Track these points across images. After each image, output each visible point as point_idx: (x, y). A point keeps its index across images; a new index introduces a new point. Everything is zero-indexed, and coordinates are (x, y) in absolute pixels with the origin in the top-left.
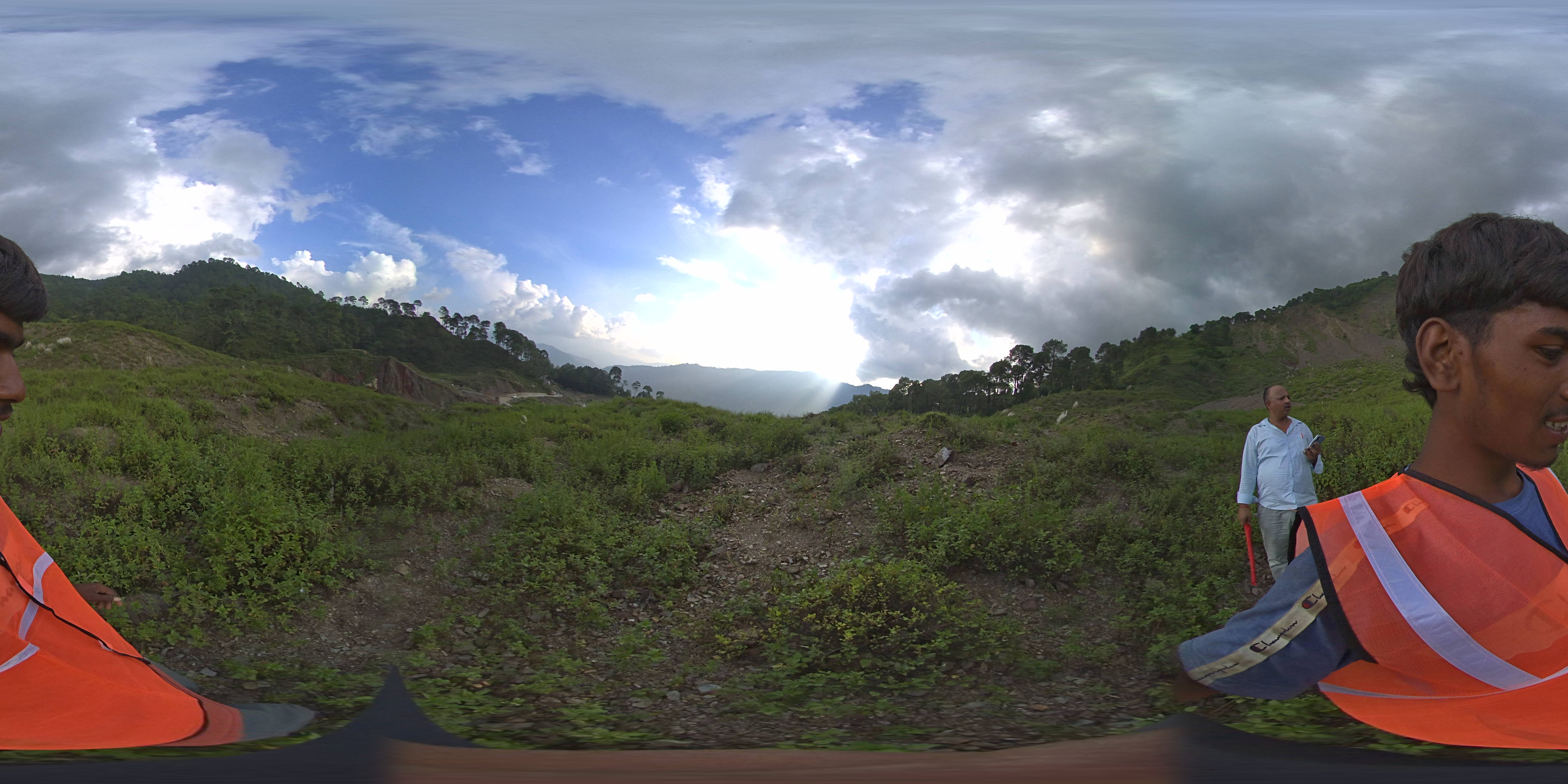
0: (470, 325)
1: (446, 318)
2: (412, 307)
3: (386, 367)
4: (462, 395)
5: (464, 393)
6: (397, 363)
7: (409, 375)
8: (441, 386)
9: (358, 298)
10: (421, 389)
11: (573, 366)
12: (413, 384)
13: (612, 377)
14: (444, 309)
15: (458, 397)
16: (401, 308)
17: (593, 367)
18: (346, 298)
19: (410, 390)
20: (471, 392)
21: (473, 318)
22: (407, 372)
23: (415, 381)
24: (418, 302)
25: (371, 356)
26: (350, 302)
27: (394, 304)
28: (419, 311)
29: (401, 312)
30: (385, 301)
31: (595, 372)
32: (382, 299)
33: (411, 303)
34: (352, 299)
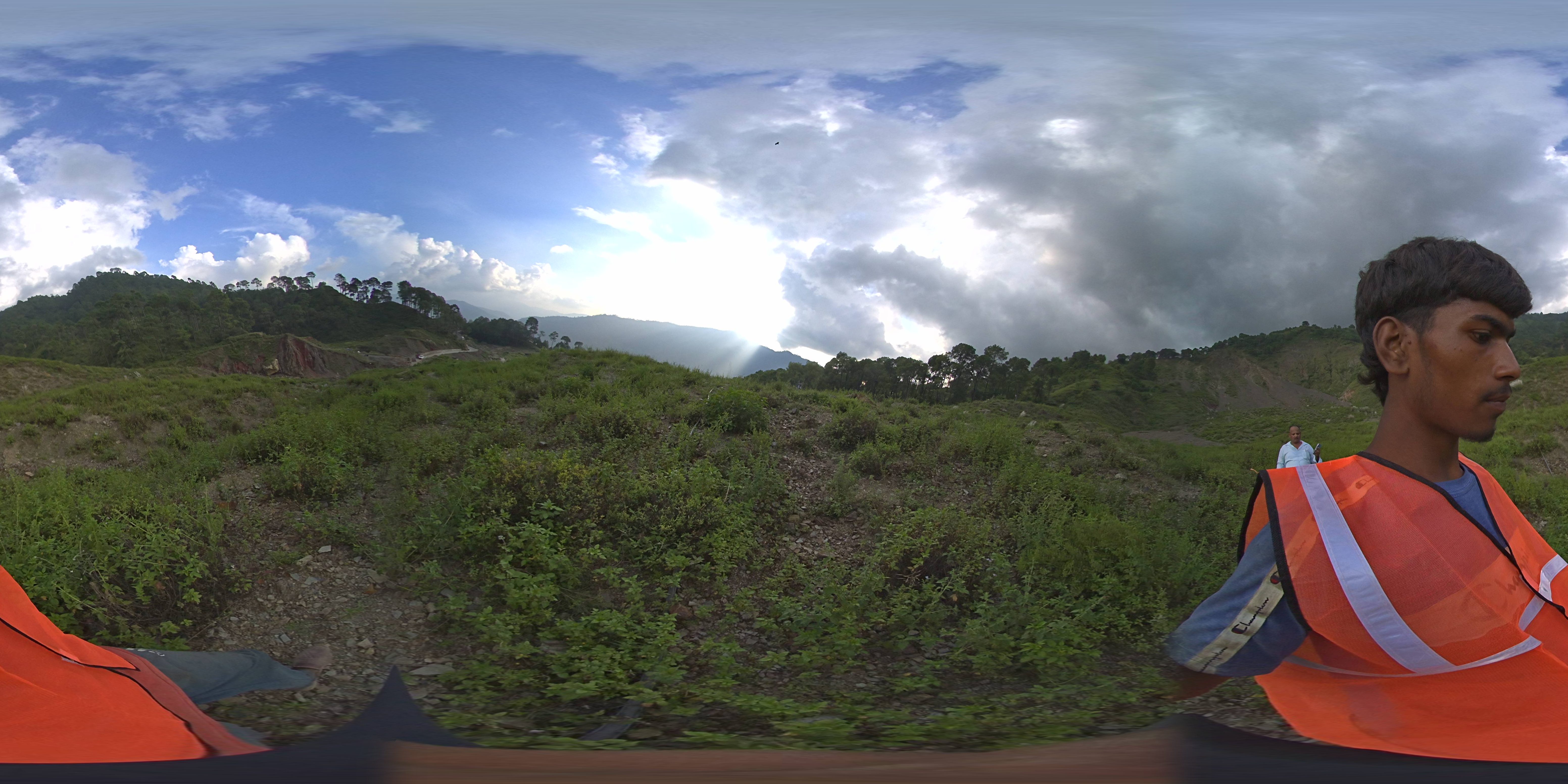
0: (371, 289)
1: (344, 285)
2: (306, 280)
3: (285, 346)
4: (368, 361)
5: (371, 358)
6: (295, 339)
7: (309, 349)
8: (345, 355)
9: (250, 281)
10: (324, 362)
11: (486, 319)
12: (314, 358)
13: (529, 328)
14: (340, 276)
15: (365, 364)
16: (295, 283)
17: (507, 319)
18: (238, 284)
19: (311, 364)
20: (378, 357)
21: (373, 281)
22: (306, 346)
23: (315, 354)
24: (311, 274)
25: (270, 336)
26: (242, 287)
27: (286, 280)
28: (314, 284)
29: (295, 287)
30: (279, 279)
31: (510, 324)
32: (275, 277)
33: (304, 276)
34: (244, 283)
